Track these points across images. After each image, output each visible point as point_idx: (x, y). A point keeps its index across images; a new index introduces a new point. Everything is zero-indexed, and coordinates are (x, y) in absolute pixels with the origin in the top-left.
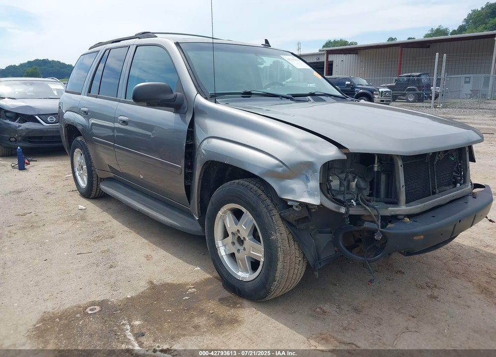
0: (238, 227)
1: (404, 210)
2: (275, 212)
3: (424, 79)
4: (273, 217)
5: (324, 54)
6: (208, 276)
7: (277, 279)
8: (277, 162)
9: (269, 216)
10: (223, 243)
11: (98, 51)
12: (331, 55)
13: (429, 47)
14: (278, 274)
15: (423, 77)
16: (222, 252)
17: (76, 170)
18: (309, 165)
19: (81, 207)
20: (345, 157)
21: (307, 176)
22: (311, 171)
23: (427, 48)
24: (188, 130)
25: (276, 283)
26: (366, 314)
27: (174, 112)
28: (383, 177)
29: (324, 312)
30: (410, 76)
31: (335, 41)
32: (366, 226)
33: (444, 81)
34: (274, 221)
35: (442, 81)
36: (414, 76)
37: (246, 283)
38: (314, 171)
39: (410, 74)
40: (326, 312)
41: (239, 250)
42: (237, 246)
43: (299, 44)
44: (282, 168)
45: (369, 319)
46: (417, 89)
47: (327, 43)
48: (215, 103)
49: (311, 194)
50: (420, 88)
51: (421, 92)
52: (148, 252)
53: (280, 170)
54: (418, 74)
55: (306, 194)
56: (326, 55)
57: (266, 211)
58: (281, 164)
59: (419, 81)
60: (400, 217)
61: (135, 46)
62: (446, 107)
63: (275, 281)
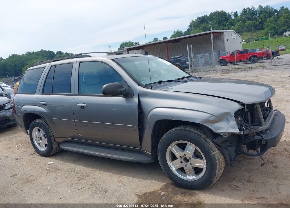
0: (184, 153)
1: (265, 127)
2: (209, 141)
3: (183, 59)
4: (210, 143)
5: (126, 51)
6: (163, 184)
7: (217, 174)
8: (209, 115)
9: (207, 143)
10: (172, 164)
11: (45, 67)
12: (130, 51)
13: (179, 42)
14: (217, 172)
15: (181, 58)
16: (173, 168)
17: (35, 141)
18: (227, 114)
19: (49, 163)
20: (243, 107)
21: (227, 119)
22: (229, 117)
23: (178, 42)
24: (138, 106)
25: (216, 177)
26: (256, 182)
27: (123, 97)
28: (249, 114)
29: (237, 186)
30: (175, 58)
31: (126, 42)
32: (256, 138)
33: (193, 58)
34: (211, 146)
35: (192, 59)
36: (177, 58)
37: (194, 181)
38: (231, 116)
39: (175, 57)
40: (238, 186)
41: (186, 165)
42: (185, 163)
43: (110, 46)
44: (213, 118)
45: (259, 184)
46: (180, 65)
47: (122, 44)
48: (152, 89)
49: (233, 128)
50: (181, 63)
51: (182, 66)
52: (119, 179)
53: (212, 119)
54: (179, 56)
55: (230, 128)
56: (127, 51)
57: (205, 141)
58: (212, 116)
59: (180, 60)
60: (263, 131)
61: (79, 63)
62: (197, 72)
63: (216, 176)
